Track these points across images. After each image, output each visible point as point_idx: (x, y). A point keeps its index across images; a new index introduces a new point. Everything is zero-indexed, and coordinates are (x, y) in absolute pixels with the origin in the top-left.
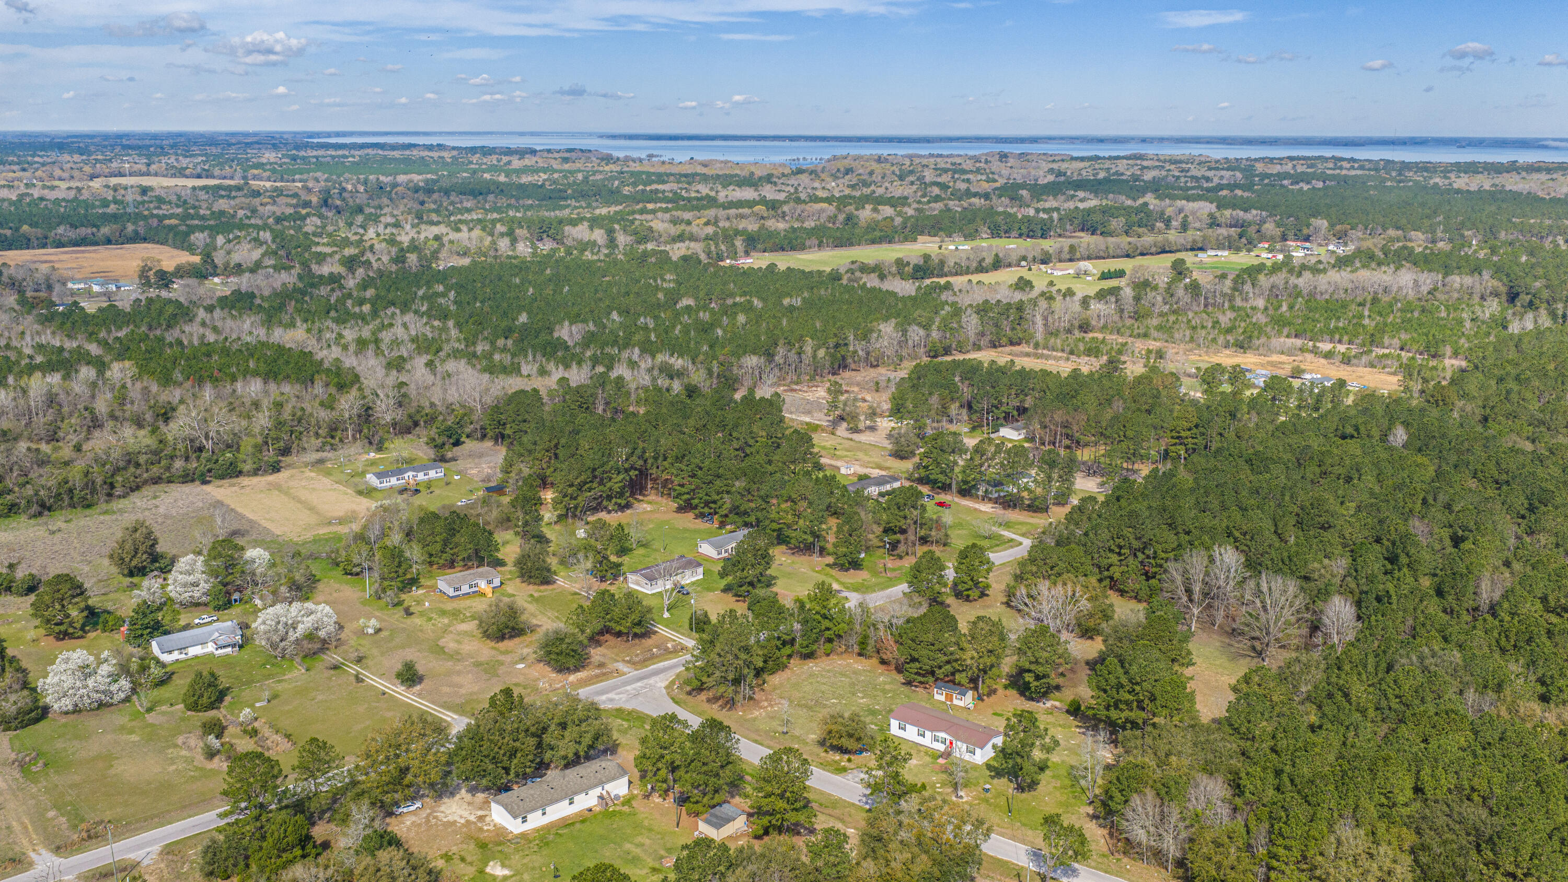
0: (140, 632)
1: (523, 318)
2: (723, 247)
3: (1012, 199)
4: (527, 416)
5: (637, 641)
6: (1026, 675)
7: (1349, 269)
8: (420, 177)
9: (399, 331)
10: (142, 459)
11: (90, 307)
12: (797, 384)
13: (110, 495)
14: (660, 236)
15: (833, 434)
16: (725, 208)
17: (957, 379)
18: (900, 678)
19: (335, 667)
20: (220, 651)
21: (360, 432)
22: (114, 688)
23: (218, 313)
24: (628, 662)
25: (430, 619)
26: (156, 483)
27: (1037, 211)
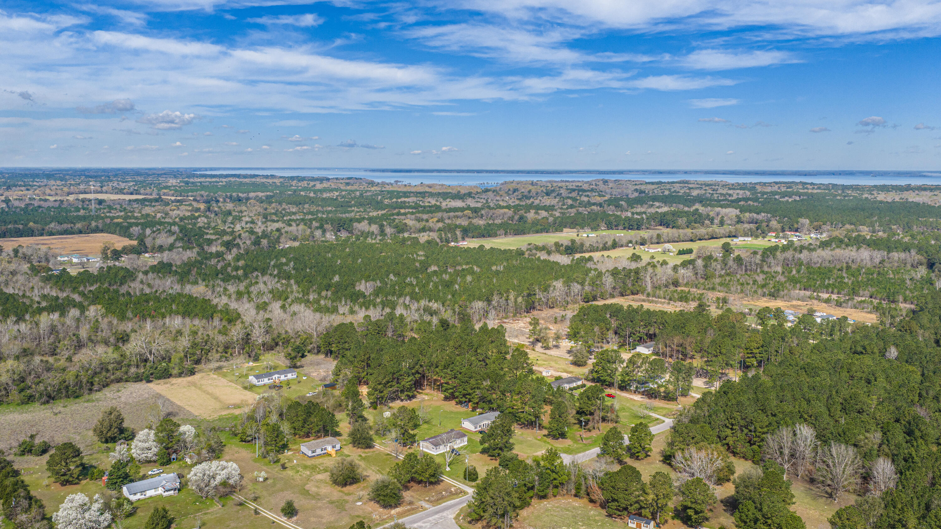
0: (115, 481)
1: (337, 278)
2: (449, 235)
3: (616, 207)
4: (347, 339)
5: (432, 487)
6: (688, 511)
7: (829, 248)
8: (263, 194)
9: (261, 286)
10: (110, 367)
11: (73, 272)
12: (506, 318)
13: (91, 390)
14: (411, 228)
15: (534, 350)
16: (447, 212)
17: (608, 316)
18: (604, 512)
19: (241, 504)
20: (167, 493)
21: (243, 349)
22: (102, 519)
23: (150, 275)
24: (428, 501)
25: (298, 472)
26: (118, 382)
27: (633, 214)
